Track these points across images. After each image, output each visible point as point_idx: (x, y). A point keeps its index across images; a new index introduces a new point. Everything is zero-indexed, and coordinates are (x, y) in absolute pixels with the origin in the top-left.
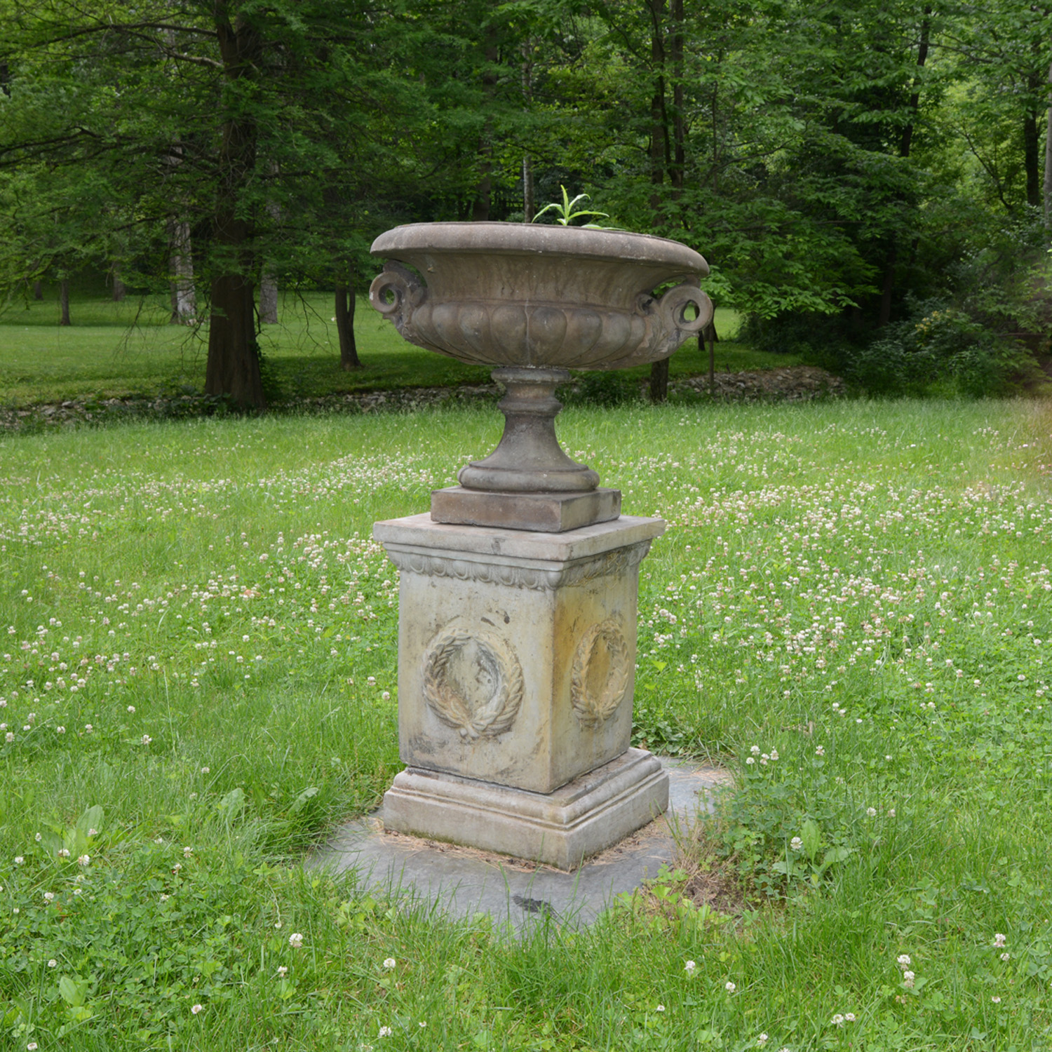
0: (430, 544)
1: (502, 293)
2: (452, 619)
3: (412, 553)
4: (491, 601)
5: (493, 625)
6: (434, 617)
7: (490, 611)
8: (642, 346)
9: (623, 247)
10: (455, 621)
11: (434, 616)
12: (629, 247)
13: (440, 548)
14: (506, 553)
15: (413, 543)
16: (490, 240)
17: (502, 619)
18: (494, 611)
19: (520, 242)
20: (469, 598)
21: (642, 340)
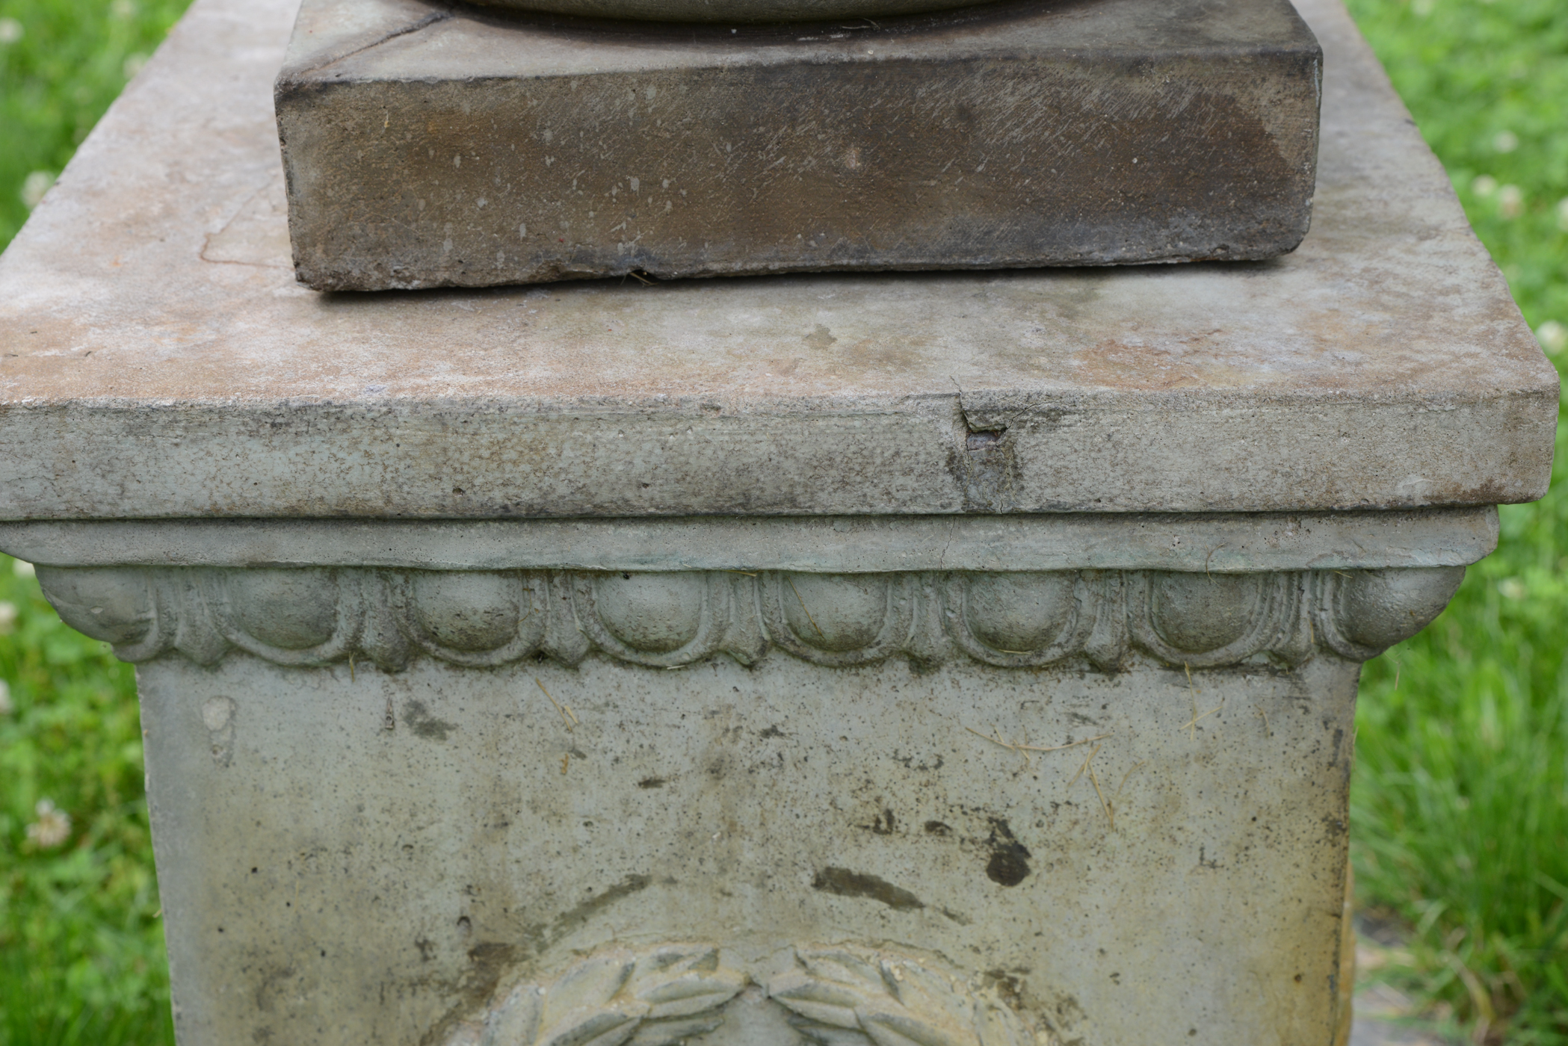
0: (426, 497)
2: (591, 906)
3: (256, 567)
4: (885, 771)
5: (905, 901)
6: (456, 904)
7: (885, 825)
10: (617, 914)
11: (452, 903)
13: (508, 517)
14: (1066, 497)
15: (271, 501)
17: (973, 866)
18: (913, 822)
20: (716, 771)
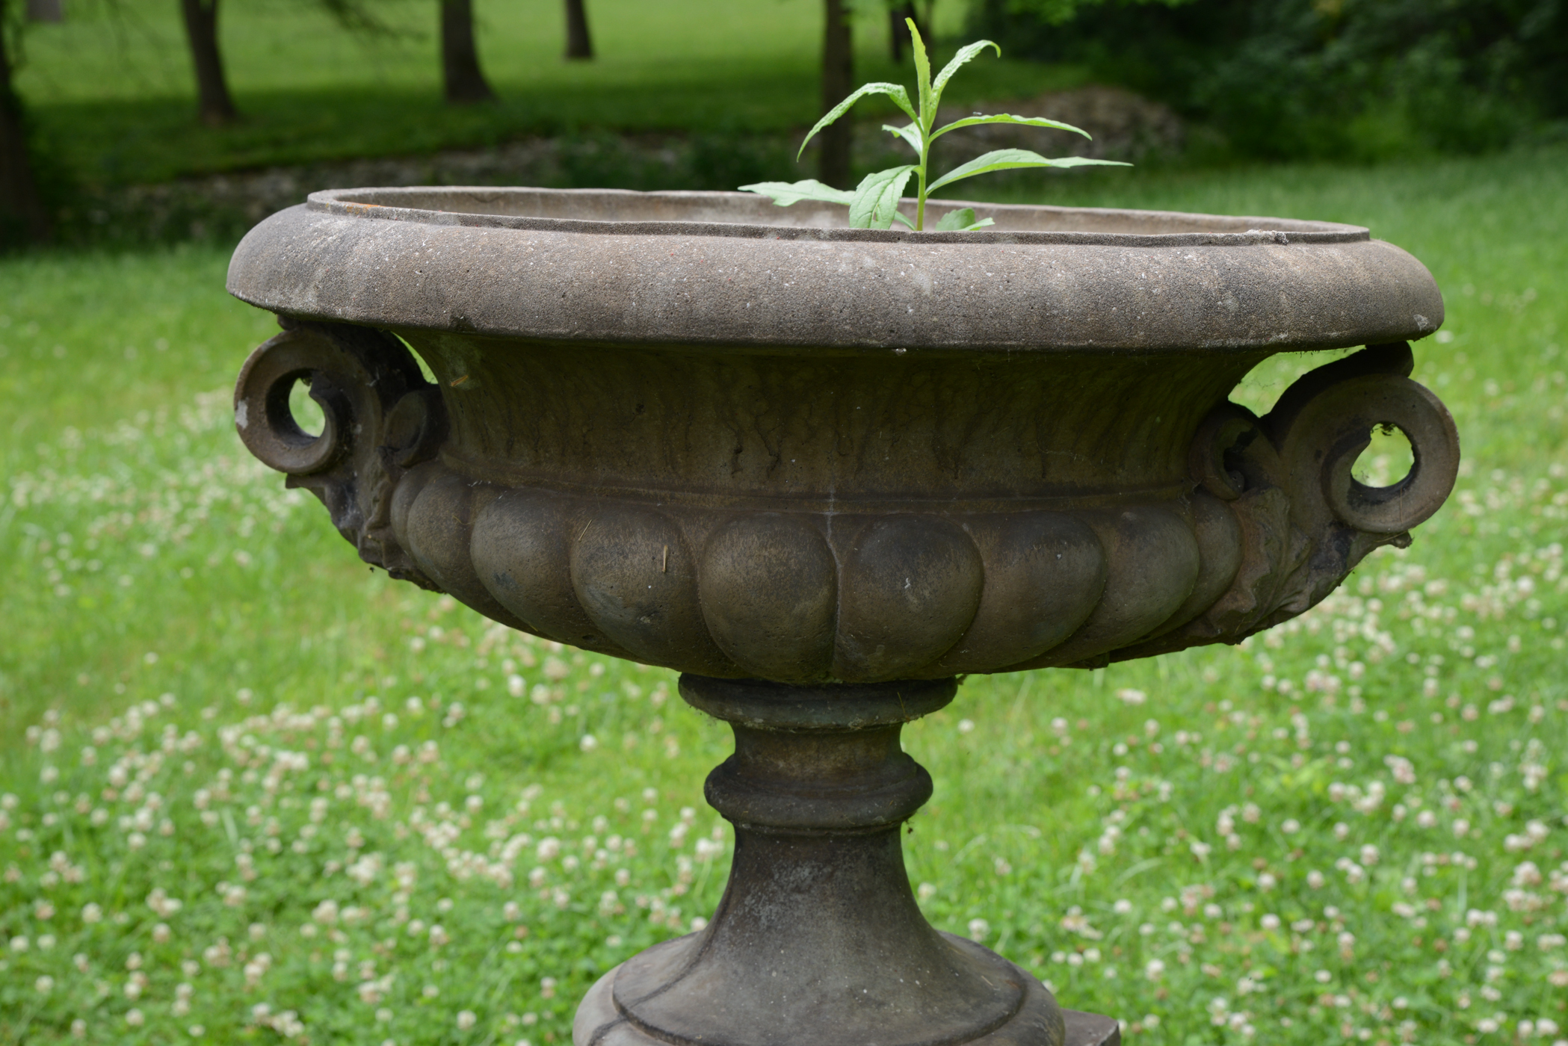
1: (736, 469)
8: (1228, 605)
9: (1210, 307)
12: (1231, 303)
16: (702, 307)
19: (819, 314)
21: (1230, 586)
